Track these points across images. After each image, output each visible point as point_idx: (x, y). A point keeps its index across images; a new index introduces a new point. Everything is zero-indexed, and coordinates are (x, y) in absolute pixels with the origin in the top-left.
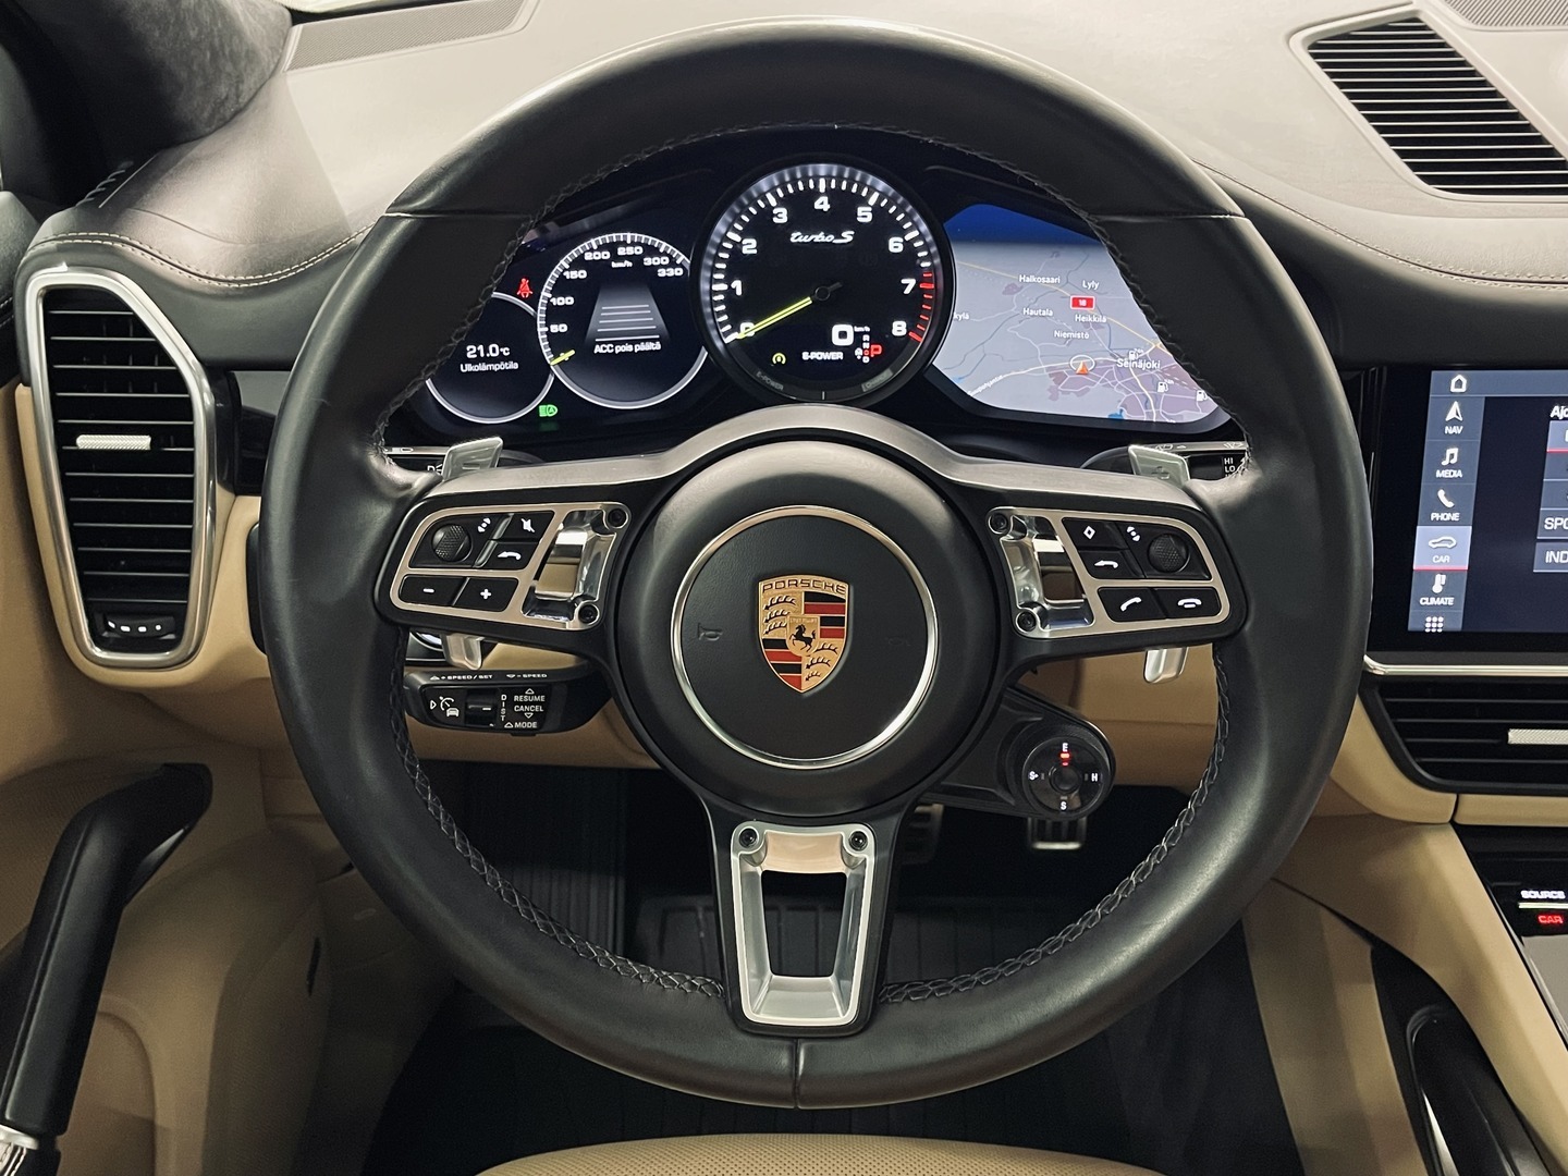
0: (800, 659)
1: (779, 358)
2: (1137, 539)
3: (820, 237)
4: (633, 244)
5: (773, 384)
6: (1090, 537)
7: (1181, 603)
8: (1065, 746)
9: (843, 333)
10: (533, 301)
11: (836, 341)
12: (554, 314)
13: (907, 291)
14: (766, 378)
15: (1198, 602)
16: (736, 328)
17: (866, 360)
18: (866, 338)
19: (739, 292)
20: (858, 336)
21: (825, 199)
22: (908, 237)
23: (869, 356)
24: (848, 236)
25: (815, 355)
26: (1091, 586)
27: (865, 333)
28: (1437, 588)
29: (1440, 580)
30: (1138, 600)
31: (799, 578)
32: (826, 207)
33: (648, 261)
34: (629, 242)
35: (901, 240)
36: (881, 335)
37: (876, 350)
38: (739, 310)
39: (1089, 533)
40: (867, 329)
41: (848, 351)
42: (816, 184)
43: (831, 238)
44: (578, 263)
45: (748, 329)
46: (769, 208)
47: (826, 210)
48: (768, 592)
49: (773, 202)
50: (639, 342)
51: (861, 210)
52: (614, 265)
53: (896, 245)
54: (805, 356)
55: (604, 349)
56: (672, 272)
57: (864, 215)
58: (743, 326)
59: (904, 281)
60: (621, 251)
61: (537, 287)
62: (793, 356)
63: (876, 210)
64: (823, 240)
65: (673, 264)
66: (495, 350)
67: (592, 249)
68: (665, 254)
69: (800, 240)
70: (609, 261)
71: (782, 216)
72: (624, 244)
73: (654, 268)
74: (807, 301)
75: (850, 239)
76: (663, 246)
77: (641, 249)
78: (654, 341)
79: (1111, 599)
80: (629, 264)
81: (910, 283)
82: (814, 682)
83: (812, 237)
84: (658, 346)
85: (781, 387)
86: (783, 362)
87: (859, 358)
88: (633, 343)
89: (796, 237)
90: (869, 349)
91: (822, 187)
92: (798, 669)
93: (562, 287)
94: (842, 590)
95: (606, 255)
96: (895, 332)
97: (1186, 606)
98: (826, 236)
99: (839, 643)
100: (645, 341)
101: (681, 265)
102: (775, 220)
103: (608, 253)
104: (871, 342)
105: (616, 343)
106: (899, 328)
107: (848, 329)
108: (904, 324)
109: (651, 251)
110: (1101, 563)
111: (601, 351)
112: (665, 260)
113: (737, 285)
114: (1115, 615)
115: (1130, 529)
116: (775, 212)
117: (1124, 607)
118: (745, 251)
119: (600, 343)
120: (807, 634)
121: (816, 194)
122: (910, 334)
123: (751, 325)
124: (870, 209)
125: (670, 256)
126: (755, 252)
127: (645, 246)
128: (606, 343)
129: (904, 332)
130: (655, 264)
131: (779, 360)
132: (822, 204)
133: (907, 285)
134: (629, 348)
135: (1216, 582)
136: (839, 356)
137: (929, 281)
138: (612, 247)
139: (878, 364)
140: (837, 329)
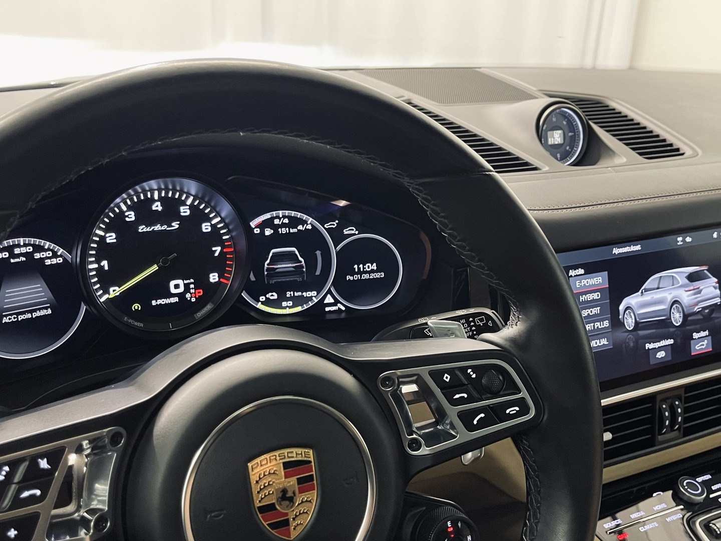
0: (287, 514)
1: (136, 306)
2: (474, 376)
3: (158, 228)
4: (25, 245)
5: (136, 324)
6: (448, 380)
7: (508, 411)
8: (449, 523)
9: (177, 286)
11: (173, 291)
13: (216, 254)
14: (130, 321)
15: (517, 409)
16: (106, 292)
17: (193, 300)
18: (192, 286)
19: (106, 268)
20: (187, 286)
21: (159, 203)
22: (214, 222)
23: (195, 297)
24: (175, 225)
25: (160, 302)
26: (452, 412)
27: (191, 283)
30: (482, 415)
31: (277, 453)
32: (160, 208)
33: (37, 256)
34: (22, 244)
35: (209, 224)
36: (201, 282)
37: (199, 293)
38: (107, 280)
39: (447, 378)
40: (192, 280)
41: (181, 296)
42: (152, 195)
43: (165, 227)
45: (115, 291)
46: (122, 212)
47: (160, 210)
48: (256, 470)
49: (124, 208)
50: (35, 311)
51: (182, 209)
52: (12, 261)
53: (207, 227)
54: (154, 303)
55: (10, 319)
56: (54, 261)
57: (185, 211)
58: (111, 289)
59: (214, 249)
60: (17, 251)
62: (146, 304)
63: (192, 207)
64: (160, 229)
65: (55, 255)
68: (49, 249)
69: (145, 230)
70: (9, 258)
71: (131, 216)
72: (19, 246)
73: (42, 260)
74: (155, 268)
75: (177, 226)
76: (47, 245)
77: (31, 248)
78: (46, 308)
79: (466, 418)
80: (24, 259)
81: (218, 250)
82: (300, 529)
83: (153, 228)
84: (49, 311)
85: (142, 325)
86: (140, 309)
87: (189, 299)
88: (31, 312)
89: (142, 229)
90: (195, 293)
91: (156, 197)
92: (286, 523)
94: (308, 454)
95: (6, 255)
96: (212, 280)
97: (511, 413)
98: (161, 226)
100: (39, 309)
101: (61, 256)
102: (127, 219)
103: (7, 253)
104: (195, 289)
105: (18, 314)
106: (214, 278)
107: (180, 282)
108: (216, 274)
109: (39, 248)
110: (457, 396)
111: (7, 321)
112: (50, 254)
113: (105, 263)
114: (471, 428)
115: (469, 371)
116: (127, 214)
117: (475, 422)
118: (108, 241)
119: (6, 316)
120: (290, 494)
121: (153, 201)
122: (221, 280)
123: (117, 288)
124: (188, 207)
125: (52, 251)
126: (115, 241)
127: (34, 246)
128: (11, 315)
129: (217, 280)
130: (42, 256)
131: (136, 308)
132: (157, 207)
133: (216, 251)
134: (29, 316)
135: (524, 394)
136: (176, 299)
137: (229, 246)
138: (10, 249)
139: (201, 302)
140: (172, 283)
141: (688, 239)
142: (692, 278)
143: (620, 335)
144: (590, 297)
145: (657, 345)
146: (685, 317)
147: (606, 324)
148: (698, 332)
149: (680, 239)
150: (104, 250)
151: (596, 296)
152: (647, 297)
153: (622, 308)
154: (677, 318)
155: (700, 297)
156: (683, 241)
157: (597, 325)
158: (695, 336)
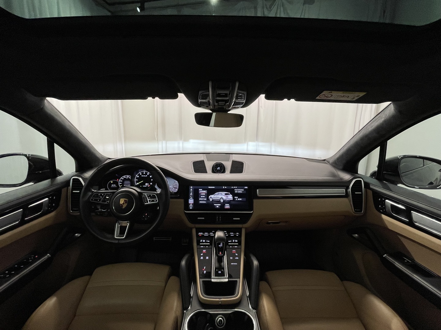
1: (141, 186)
3: (144, 176)
9: (147, 184)
10: (118, 181)
12: (120, 182)
13: (152, 180)
24: (147, 176)
26: (148, 200)
28: (191, 205)
29: (191, 204)
36: (150, 184)
38: (137, 182)
41: (147, 186)
44: (123, 178)
45: (138, 184)
48: (121, 200)
53: (151, 177)
56: (131, 179)
57: (148, 174)
61: (119, 180)
62: (142, 186)
66: (114, 185)
67: (124, 177)
68: (131, 177)
71: (141, 174)
74: (143, 181)
77: (129, 177)
82: (125, 207)
84: (130, 185)
89: (142, 176)
93: (121, 180)
95: (126, 177)
99: (126, 204)
113: (137, 180)
119: (124, 185)
132: (144, 173)
135: (157, 199)
139: (149, 187)
140: (146, 184)
141: (226, 187)
142: (226, 194)
143: (209, 201)
144: (203, 194)
145: (217, 205)
146: (224, 201)
147: (206, 199)
148: (227, 204)
149: (224, 187)
150: (137, 178)
151: (204, 194)
152: (215, 196)
153: (209, 197)
154: (222, 201)
155: (228, 198)
156: (225, 187)
157: (204, 199)
158: (226, 205)
